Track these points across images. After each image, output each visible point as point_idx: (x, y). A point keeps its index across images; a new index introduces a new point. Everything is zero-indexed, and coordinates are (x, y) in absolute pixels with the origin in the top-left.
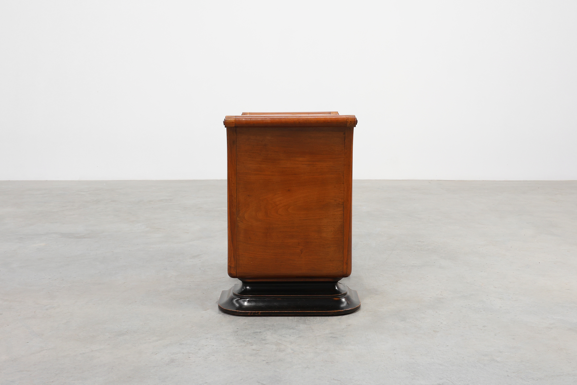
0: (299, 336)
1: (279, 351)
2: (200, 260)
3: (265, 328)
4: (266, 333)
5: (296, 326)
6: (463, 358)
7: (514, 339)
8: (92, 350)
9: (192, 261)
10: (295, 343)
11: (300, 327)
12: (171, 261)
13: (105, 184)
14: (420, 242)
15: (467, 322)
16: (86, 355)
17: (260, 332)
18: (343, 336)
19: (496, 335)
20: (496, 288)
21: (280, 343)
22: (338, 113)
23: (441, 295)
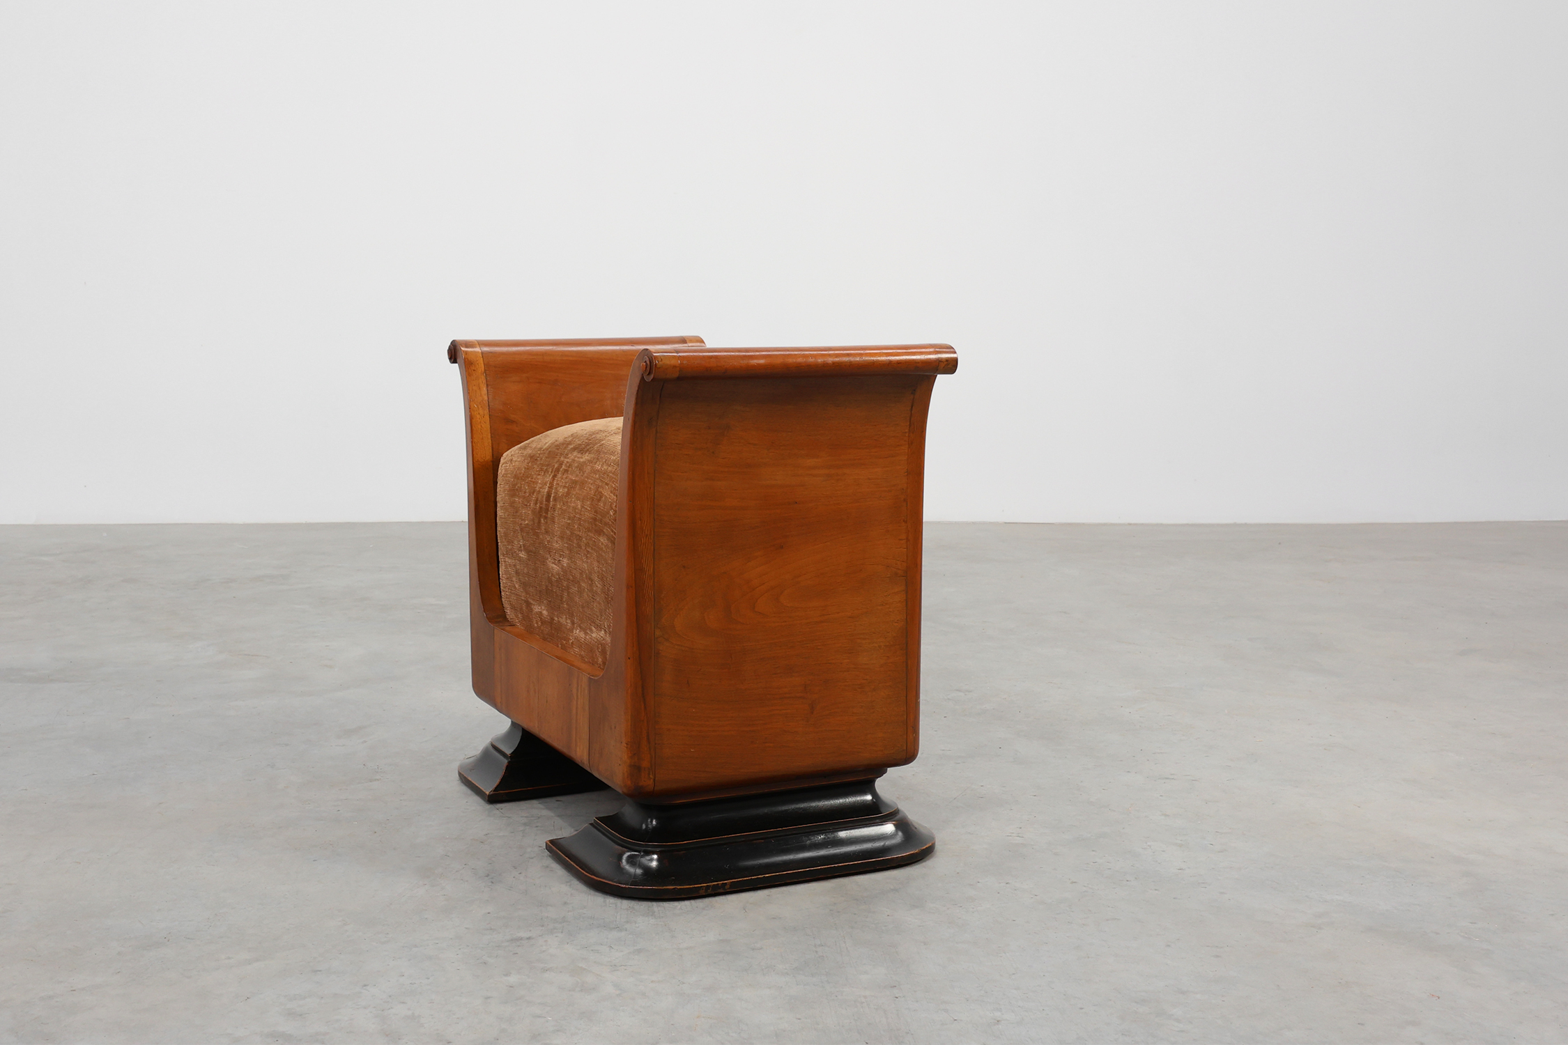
0: (635, 948)
1: (582, 991)
2: (365, 742)
3: (543, 926)
4: (546, 941)
5: (627, 922)
6: (1082, 1009)
7: (1217, 956)
8: (72, 989)
9: (344, 745)
10: (625, 968)
11: (637, 925)
12: (287, 745)
13: (105, 534)
14: (960, 691)
15: (1090, 911)
16: (57, 1002)
17: (529, 938)
18: (753, 949)
19: (1169, 946)
20: (1168, 816)
21: (585, 969)
22: (703, 342)
23: (1020, 835)
